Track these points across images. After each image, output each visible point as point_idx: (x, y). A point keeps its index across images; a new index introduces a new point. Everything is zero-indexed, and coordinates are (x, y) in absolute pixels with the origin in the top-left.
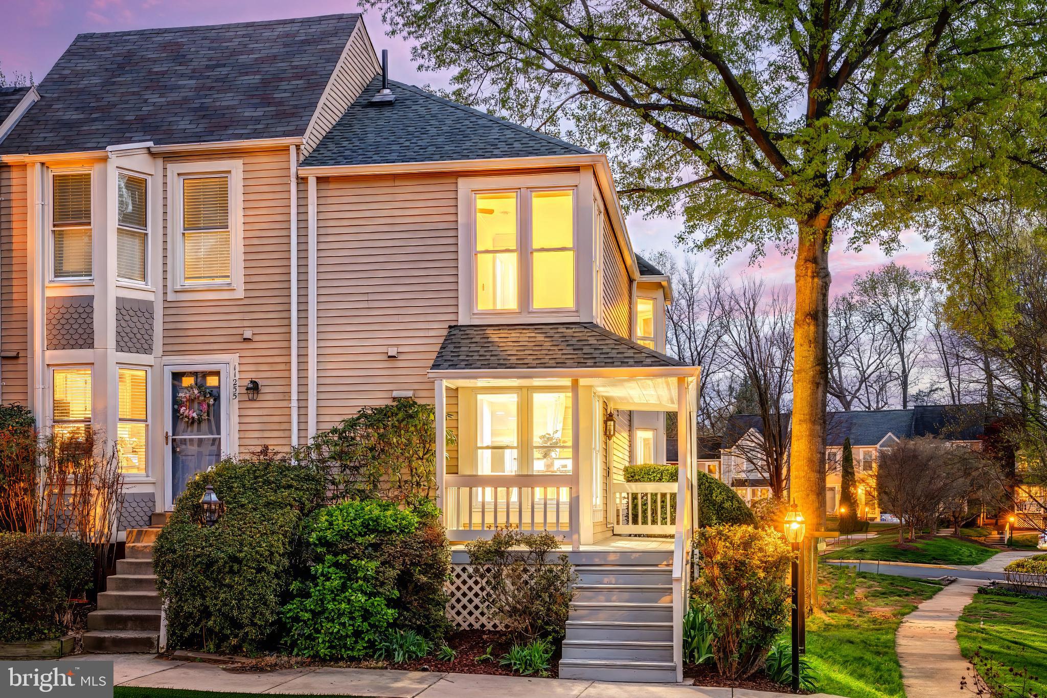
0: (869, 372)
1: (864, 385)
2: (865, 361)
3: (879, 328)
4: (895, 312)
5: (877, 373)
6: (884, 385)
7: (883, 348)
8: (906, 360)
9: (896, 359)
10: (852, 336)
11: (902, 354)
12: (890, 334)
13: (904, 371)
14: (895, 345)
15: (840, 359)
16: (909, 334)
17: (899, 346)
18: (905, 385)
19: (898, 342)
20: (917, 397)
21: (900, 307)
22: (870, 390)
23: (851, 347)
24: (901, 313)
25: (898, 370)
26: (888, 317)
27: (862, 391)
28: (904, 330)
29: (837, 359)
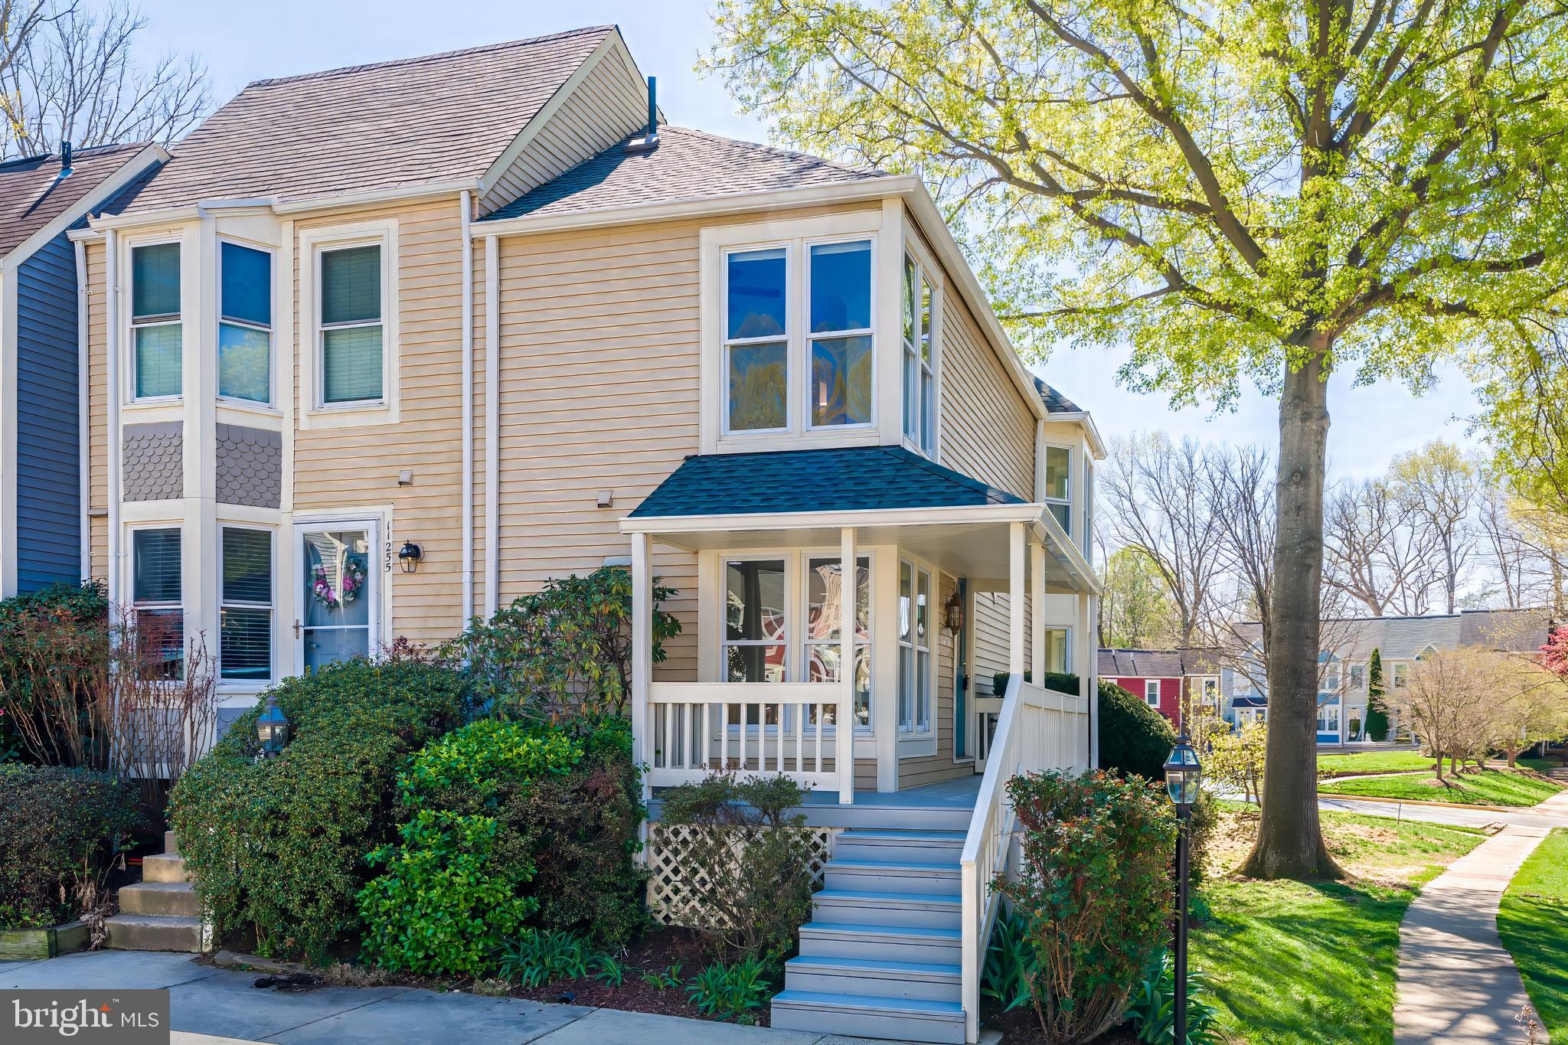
0: (1406, 571)
1: (1400, 586)
2: (1402, 559)
3: (1420, 519)
4: (1441, 500)
5: (1416, 573)
6: (1425, 586)
7: (1424, 543)
8: (1453, 557)
9: (1442, 555)
10: (1385, 530)
11: (1448, 550)
12: (1433, 526)
13: (1450, 570)
14: (1440, 539)
15: (1371, 556)
16: (1457, 525)
17: (1445, 540)
18: (1451, 588)
19: (1444, 536)
20: (1464, 602)
21: (1447, 494)
22: (1407, 592)
23: (1384, 542)
24: (1447, 501)
25: (1443, 569)
26: (1432, 506)
27: (1396, 595)
28: (1451, 521)
29: (1367, 556)
